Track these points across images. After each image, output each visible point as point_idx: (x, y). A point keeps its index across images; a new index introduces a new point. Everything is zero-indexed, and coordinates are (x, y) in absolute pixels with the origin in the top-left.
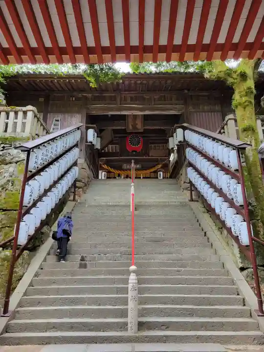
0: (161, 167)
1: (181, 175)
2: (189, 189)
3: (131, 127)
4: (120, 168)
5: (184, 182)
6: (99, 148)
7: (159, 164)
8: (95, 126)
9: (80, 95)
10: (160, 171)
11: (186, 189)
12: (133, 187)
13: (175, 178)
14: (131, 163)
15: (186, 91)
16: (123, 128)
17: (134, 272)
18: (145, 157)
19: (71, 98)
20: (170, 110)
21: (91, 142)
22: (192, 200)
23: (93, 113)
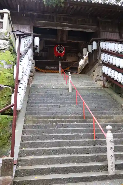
0: (69, 69)
1: (94, 71)
3: (59, 39)
4: (44, 69)
5: (98, 76)
6: (39, 52)
7: (68, 67)
8: (40, 35)
9: (29, 13)
10: (68, 71)
11: (100, 80)
12: (70, 77)
15: (98, 18)
17: (110, 130)
18: (63, 61)
19: (23, 14)
20: (89, 28)
21: (37, 46)
22: (105, 87)
23: (38, 26)
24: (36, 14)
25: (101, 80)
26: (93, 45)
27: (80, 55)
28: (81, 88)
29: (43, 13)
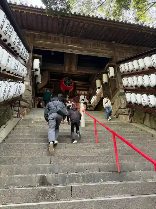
1: (113, 104)
3: (67, 69)
5: (119, 108)
6: (40, 82)
8: (41, 56)
9: (28, 32)
11: (122, 113)
12: (82, 104)
15: (114, 42)
16: (61, 70)
20: (103, 53)
21: (37, 70)
22: (132, 122)
23: (40, 48)
24: (37, 34)
26: (109, 71)
27: (92, 92)
29: (46, 34)
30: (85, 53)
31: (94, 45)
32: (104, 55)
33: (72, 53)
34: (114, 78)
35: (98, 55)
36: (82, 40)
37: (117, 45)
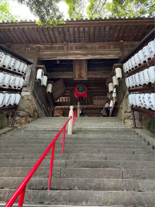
1: (122, 108)
2: (132, 118)
3: (77, 76)
5: (126, 112)
6: (51, 92)
9: (34, 46)
11: (128, 118)
12: (71, 110)
13: (115, 116)
14: (78, 104)
15: (122, 41)
16: (71, 77)
18: (90, 106)
19: (27, 48)
20: (109, 54)
22: (136, 127)
23: (44, 58)
24: (42, 46)
25: (130, 118)
26: (115, 72)
27: (110, 97)
28: (95, 129)
29: (51, 45)
30: (89, 57)
31: (100, 47)
32: (111, 57)
33: (76, 59)
34: (122, 79)
35: (104, 57)
36: (87, 45)
37: (125, 43)
